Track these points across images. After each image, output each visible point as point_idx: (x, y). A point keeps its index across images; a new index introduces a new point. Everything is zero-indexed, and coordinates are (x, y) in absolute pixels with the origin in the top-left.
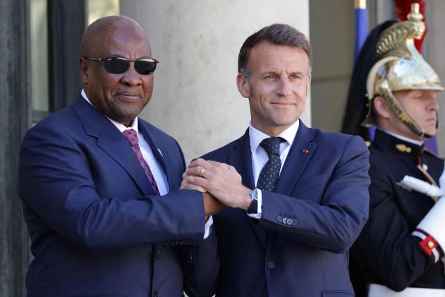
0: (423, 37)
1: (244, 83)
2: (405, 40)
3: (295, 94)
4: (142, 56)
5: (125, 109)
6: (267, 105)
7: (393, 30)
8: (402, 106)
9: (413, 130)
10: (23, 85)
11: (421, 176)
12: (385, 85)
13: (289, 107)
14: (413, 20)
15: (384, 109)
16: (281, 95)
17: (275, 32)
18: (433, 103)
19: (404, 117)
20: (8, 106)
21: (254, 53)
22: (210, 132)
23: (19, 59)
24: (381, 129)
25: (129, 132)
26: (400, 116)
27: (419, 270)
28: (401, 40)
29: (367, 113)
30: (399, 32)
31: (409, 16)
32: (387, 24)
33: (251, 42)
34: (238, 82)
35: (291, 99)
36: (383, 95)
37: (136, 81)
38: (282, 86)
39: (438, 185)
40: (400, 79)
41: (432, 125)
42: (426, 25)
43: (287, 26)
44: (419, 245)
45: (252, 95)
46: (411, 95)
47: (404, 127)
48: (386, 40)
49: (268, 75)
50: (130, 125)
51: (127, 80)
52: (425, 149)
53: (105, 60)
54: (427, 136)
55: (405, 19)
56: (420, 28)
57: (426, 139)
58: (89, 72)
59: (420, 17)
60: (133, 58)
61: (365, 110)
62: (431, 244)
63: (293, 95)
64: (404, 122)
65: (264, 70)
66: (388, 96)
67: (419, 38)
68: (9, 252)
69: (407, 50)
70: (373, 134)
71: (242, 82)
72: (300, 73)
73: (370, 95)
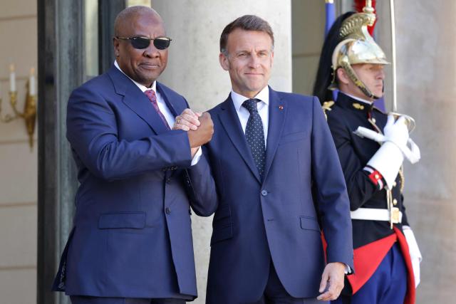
0: (374, 25)
1: (225, 59)
2: (361, 27)
3: (262, 66)
4: (159, 35)
5: (147, 75)
6: (242, 75)
7: (352, 19)
8: (358, 75)
9: (366, 93)
10: (79, 57)
11: (371, 127)
12: (346, 60)
13: (258, 76)
14: (367, 12)
15: (345, 77)
16: (251, 68)
17: (245, 21)
18: (380, 74)
19: (360, 84)
20: (68, 72)
21: (231, 37)
22: (217, 93)
23: (77, 37)
24: (342, 92)
25: (149, 92)
26: (356, 83)
27: (368, 196)
28: (358, 26)
29: (332, 80)
30: (357, 20)
31: (364, 9)
32: (348, 14)
33: (229, 29)
34: (221, 59)
35: (260, 71)
36: (344, 67)
37: (155, 54)
38: (252, 61)
39: (383, 133)
40: (357, 55)
41: (379, 89)
42: (376, 16)
43: (255, 16)
44: (368, 177)
45: (231, 68)
46: (364, 67)
47: (359, 91)
48: (347, 26)
49: (242, 53)
50: (150, 87)
51: (148, 53)
52: (374, 107)
53: (131, 39)
54: (375, 98)
55: (361, 11)
56: (372, 18)
57: (375, 100)
58: (120, 47)
59: (372, 10)
60: (153, 37)
61: (331, 78)
62: (377, 176)
63: (261, 68)
64: (359, 87)
65: (239, 49)
66: (348, 68)
67: (371, 25)
68: (69, 179)
69: (362, 34)
70: (336, 96)
71: (223, 59)
72: (265, 51)
73: (334, 67)
